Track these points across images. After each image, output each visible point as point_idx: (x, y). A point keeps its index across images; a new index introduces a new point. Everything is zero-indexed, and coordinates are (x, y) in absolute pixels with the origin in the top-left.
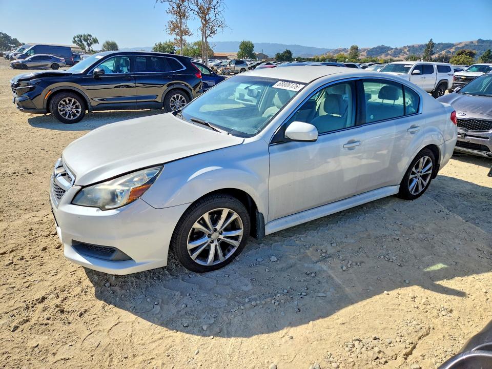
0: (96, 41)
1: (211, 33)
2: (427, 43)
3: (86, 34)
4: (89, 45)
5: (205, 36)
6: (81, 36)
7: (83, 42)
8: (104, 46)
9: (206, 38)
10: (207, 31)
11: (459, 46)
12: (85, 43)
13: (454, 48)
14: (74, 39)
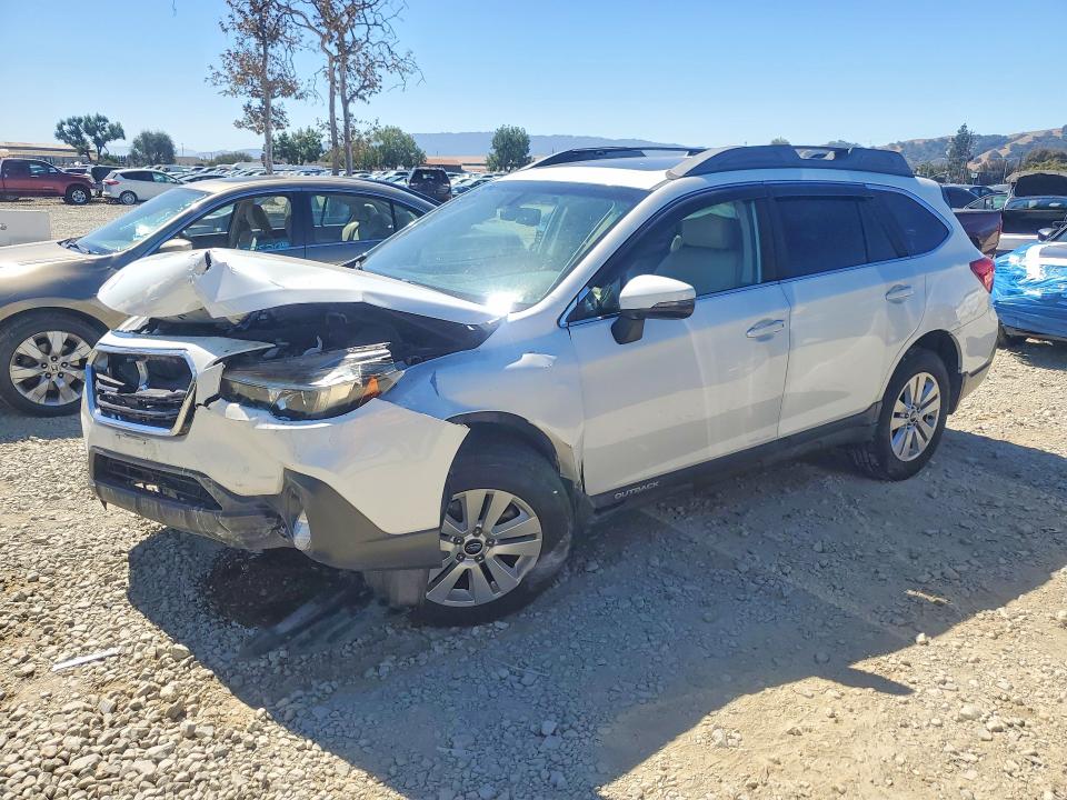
0: (117, 133)
1: (363, 87)
2: (955, 134)
3: (93, 115)
4: (99, 143)
5: (343, 97)
6: (80, 121)
7: (85, 136)
8: (137, 144)
9: (346, 103)
10: (348, 81)
11: (1020, 142)
12: (89, 139)
13: (1008, 146)
14: (60, 128)
